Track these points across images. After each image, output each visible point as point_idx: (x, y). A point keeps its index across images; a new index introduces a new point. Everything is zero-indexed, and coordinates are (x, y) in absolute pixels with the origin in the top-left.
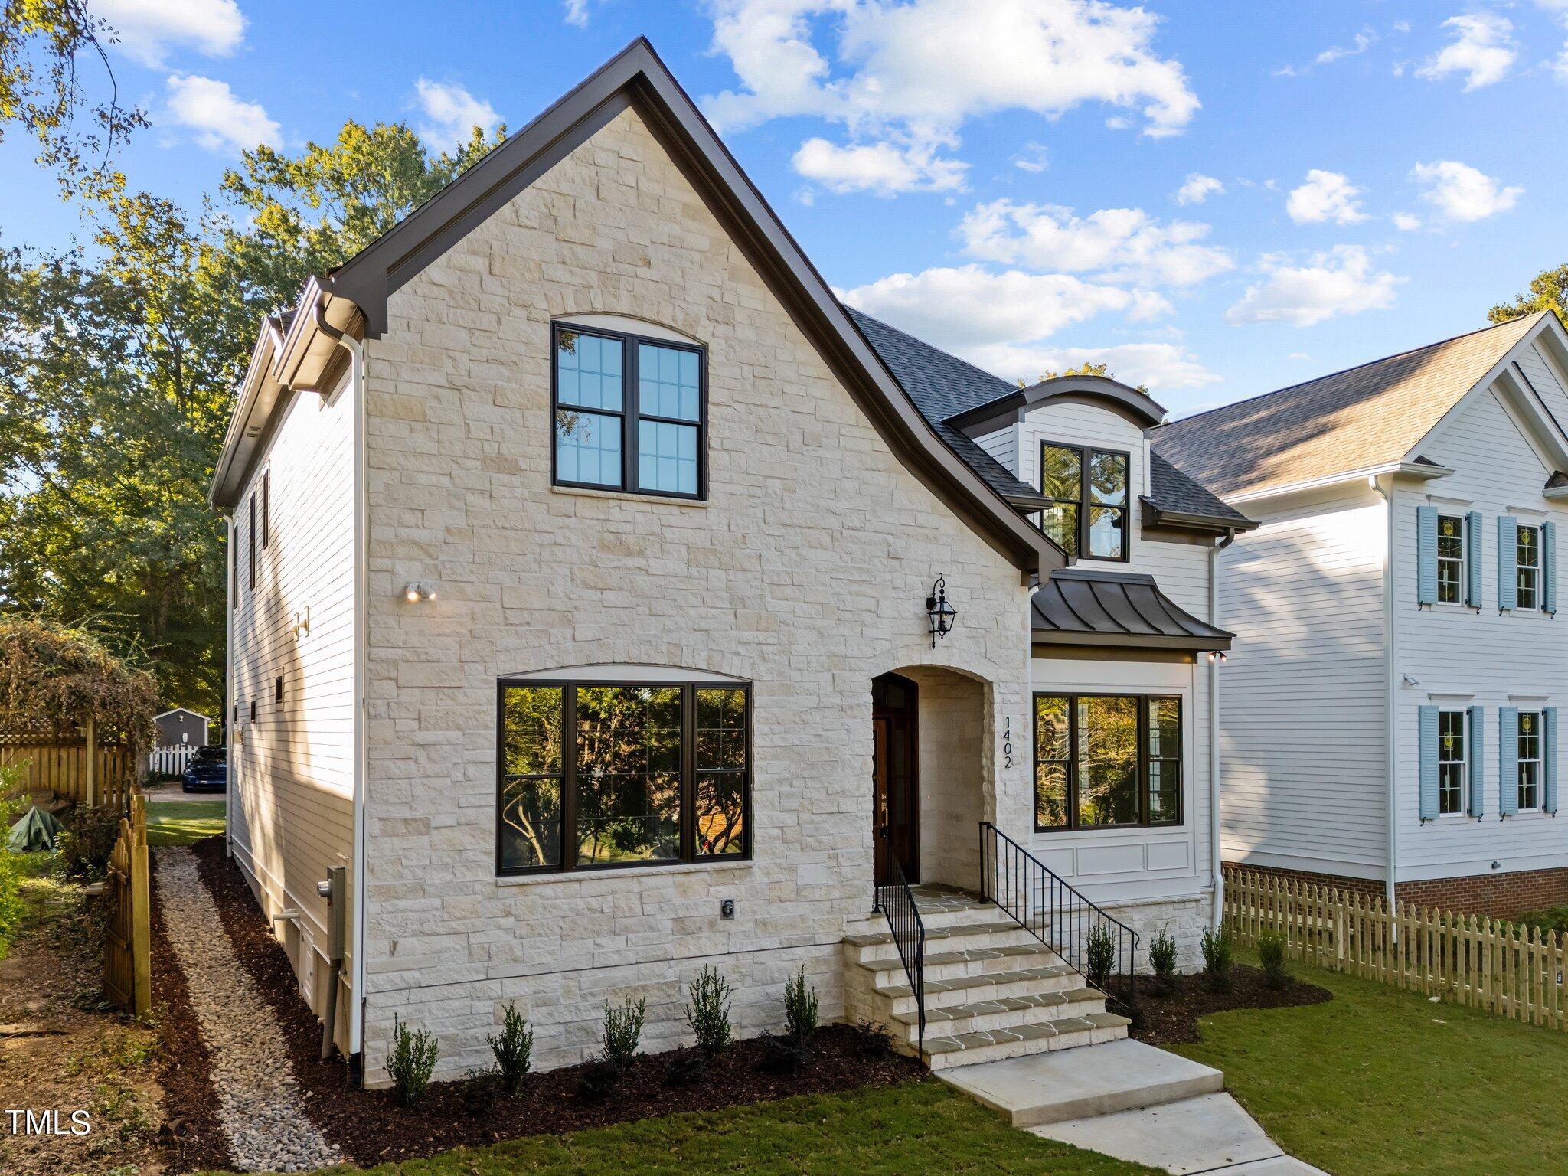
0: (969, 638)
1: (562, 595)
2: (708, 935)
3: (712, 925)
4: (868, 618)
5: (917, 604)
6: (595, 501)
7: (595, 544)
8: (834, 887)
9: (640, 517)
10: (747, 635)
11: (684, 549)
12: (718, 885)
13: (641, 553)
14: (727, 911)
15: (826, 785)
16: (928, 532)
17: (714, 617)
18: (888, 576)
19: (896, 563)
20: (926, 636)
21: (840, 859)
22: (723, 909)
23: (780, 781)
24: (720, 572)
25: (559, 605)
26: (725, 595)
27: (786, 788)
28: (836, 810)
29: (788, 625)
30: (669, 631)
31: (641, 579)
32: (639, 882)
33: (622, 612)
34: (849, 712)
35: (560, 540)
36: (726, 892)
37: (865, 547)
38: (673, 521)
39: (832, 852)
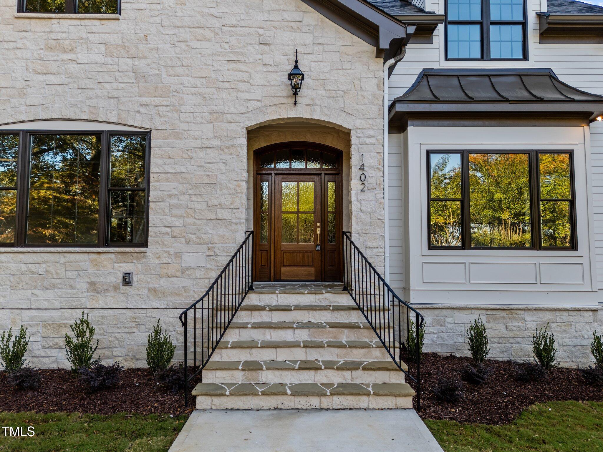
0: (329, 97)
1: (20, 78)
2: (113, 295)
3: (116, 288)
4: (242, 86)
5: (284, 75)
6: (43, 21)
7: (42, 47)
8: (211, 269)
9: (72, 29)
10: (146, 100)
11: (102, 48)
12: (121, 263)
13: (73, 51)
14: (127, 280)
15: (206, 200)
16: (294, 24)
17: (123, 89)
18: (260, 57)
19: (266, 48)
20: (292, 97)
21: (217, 251)
22: (124, 280)
23: (170, 196)
24: (128, 60)
25: (18, 85)
26: (131, 74)
27: (174, 201)
28: (214, 217)
29: (178, 92)
30: (91, 98)
31: (72, 67)
32: (65, 257)
33: (58, 88)
34: (226, 151)
35: (19, 45)
36: (127, 267)
37: (240, 38)
38: (95, 29)
39: (210, 245)
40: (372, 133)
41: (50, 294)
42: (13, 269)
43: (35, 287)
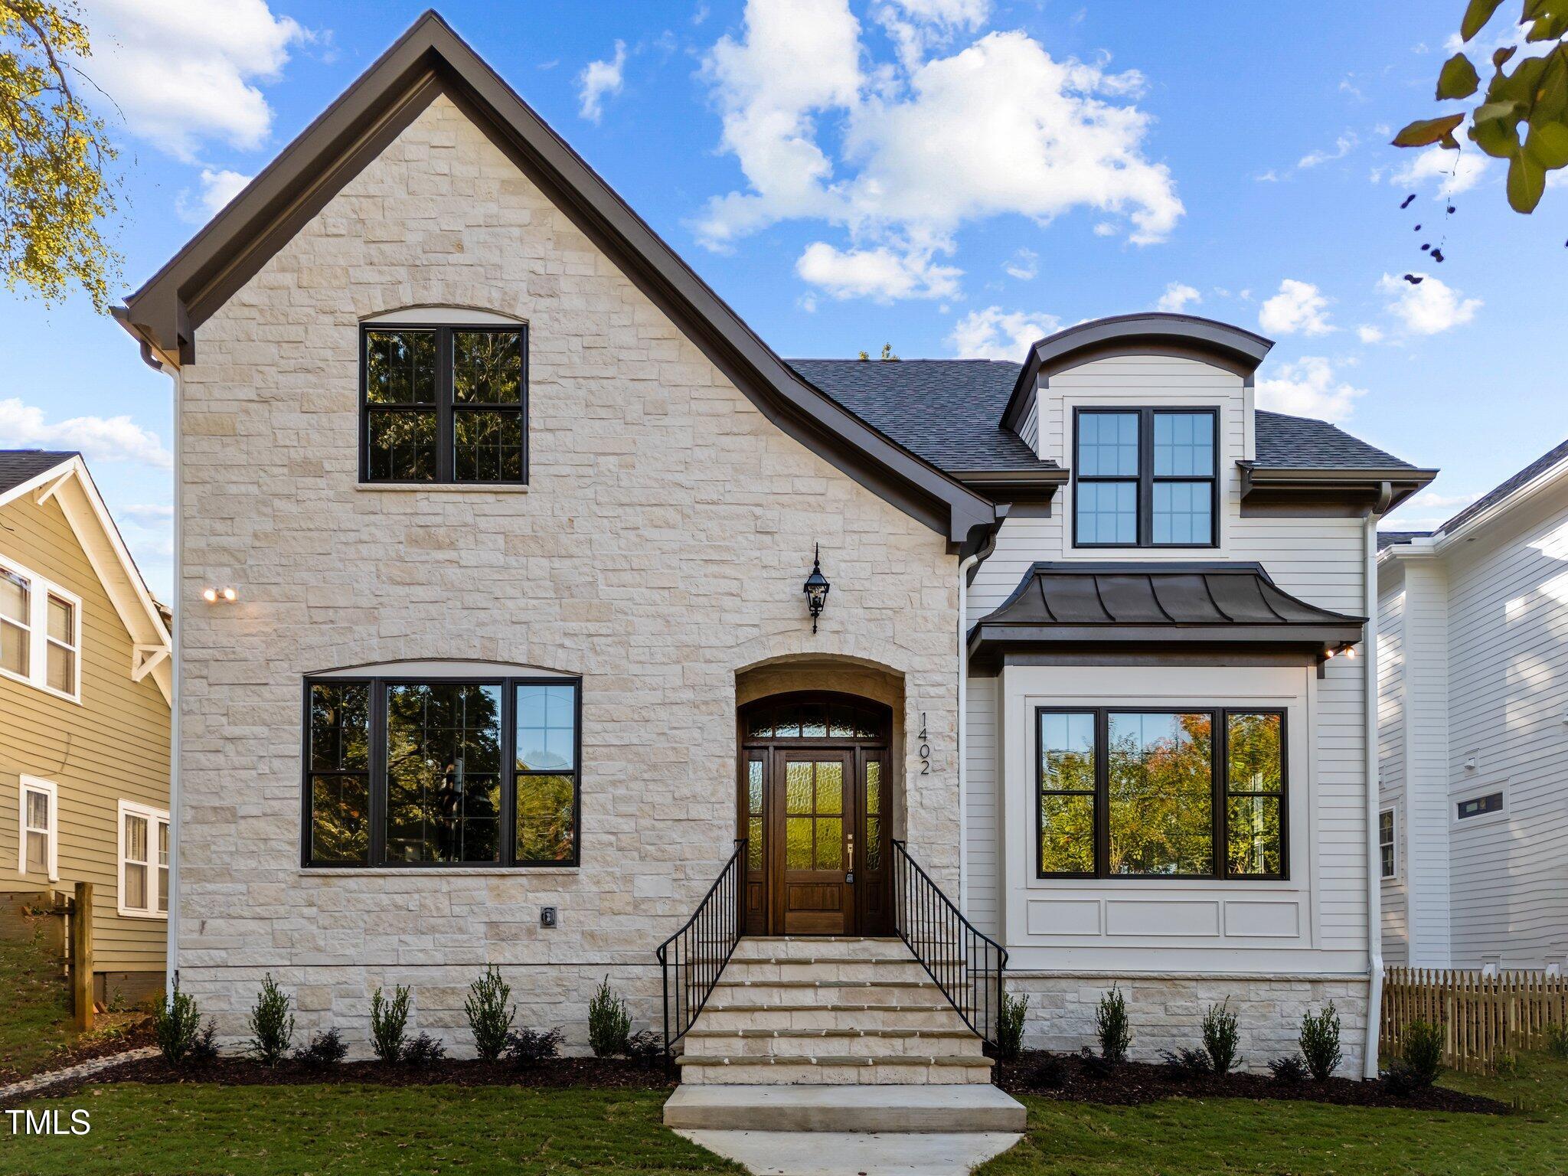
0: (870, 620)
1: (367, 592)
2: (526, 943)
3: (531, 932)
4: (728, 602)
5: (797, 584)
6: (402, 495)
7: (402, 539)
8: (681, 902)
9: (450, 508)
10: (573, 626)
11: (500, 539)
12: (538, 891)
13: (452, 545)
14: (548, 918)
15: (672, 788)
16: (811, 499)
17: (535, 608)
18: (757, 554)
19: (767, 539)
20: (809, 620)
21: (689, 872)
22: (544, 917)
23: (614, 783)
24: (543, 560)
25: (364, 602)
26: (548, 583)
27: (621, 791)
28: (685, 817)
29: (626, 614)
30: (483, 624)
31: (453, 573)
32: (448, 883)
33: (431, 607)
34: (703, 708)
35: (365, 537)
36: (548, 899)
37: (725, 522)
38: (487, 509)
39: (678, 863)
40: (938, 678)
41: (427, 941)
42: (368, 902)
43: (404, 931)
